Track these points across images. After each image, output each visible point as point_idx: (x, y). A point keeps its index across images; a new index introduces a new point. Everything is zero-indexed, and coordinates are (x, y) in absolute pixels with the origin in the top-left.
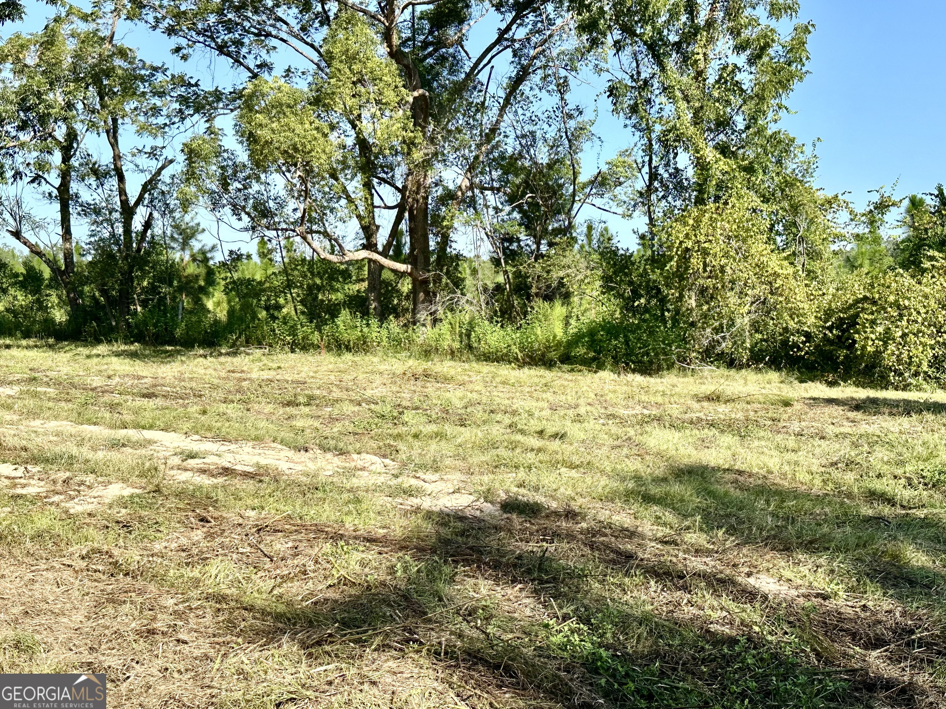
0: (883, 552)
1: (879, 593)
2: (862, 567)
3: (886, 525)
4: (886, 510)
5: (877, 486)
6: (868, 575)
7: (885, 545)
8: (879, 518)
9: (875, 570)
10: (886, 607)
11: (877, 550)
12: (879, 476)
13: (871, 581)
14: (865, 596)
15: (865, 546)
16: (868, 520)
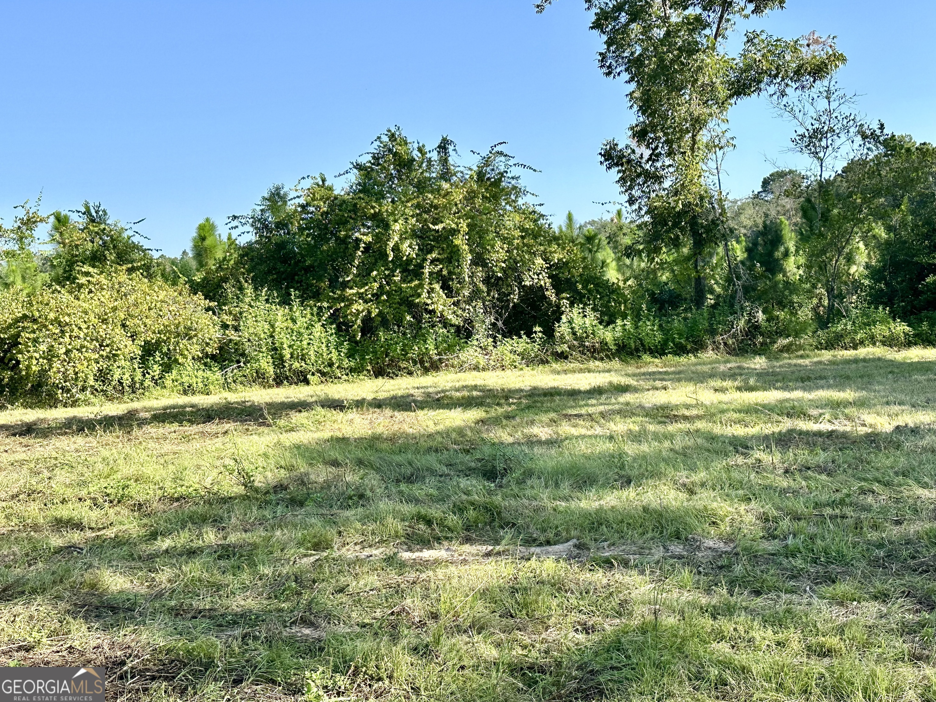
0: (81, 584)
1: (84, 628)
2: (62, 605)
3: (78, 553)
4: (76, 537)
5: (63, 513)
6: (68, 611)
7: (82, 575)
8: (70, 547)
9: (75, 605)
10: (93, 643)
11: (74, 582)
12: (64, 501)
13: (74, 618)
14: (70, 636)
15: (61, 581)
16: (59, 551)
